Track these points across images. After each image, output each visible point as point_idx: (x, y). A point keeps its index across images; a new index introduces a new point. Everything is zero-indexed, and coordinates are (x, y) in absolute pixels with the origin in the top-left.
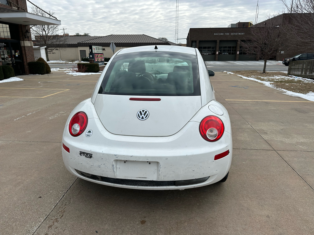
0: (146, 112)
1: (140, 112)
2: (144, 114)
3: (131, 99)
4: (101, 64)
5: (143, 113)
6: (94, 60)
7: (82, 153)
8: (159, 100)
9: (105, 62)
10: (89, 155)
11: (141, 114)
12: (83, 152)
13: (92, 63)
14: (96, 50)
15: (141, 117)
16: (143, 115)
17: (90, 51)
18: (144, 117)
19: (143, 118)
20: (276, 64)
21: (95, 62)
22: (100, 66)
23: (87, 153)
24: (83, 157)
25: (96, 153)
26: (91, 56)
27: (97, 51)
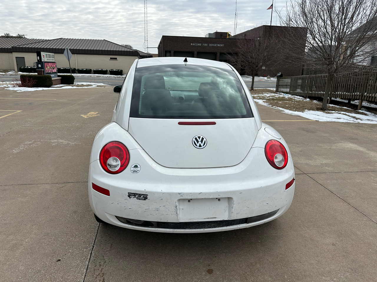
0: (203, 139)
1: (196, 139)
2: (202, 141)
3: (180, 123)
4: (54, 76)
5: (200, 140)
6: (44, 71)
7: (130, 195)
8: (214, 123)
9: (58, 74)
10: (143, 197)
11: (198, 142)
12: (133, 193)
13: (42, 74)
14: (45, 57)
15: (198, 145)
16: (200, 143)
17: (39, 59)
18: (202, 145)
19: (200, 146)
20: (258, 81)
21: (46, 74)
22: (53, 79)
23: (140, 194)
24: (134, 200)
25: (153, 193)
26: (40, 66)
27: (48, 59)
